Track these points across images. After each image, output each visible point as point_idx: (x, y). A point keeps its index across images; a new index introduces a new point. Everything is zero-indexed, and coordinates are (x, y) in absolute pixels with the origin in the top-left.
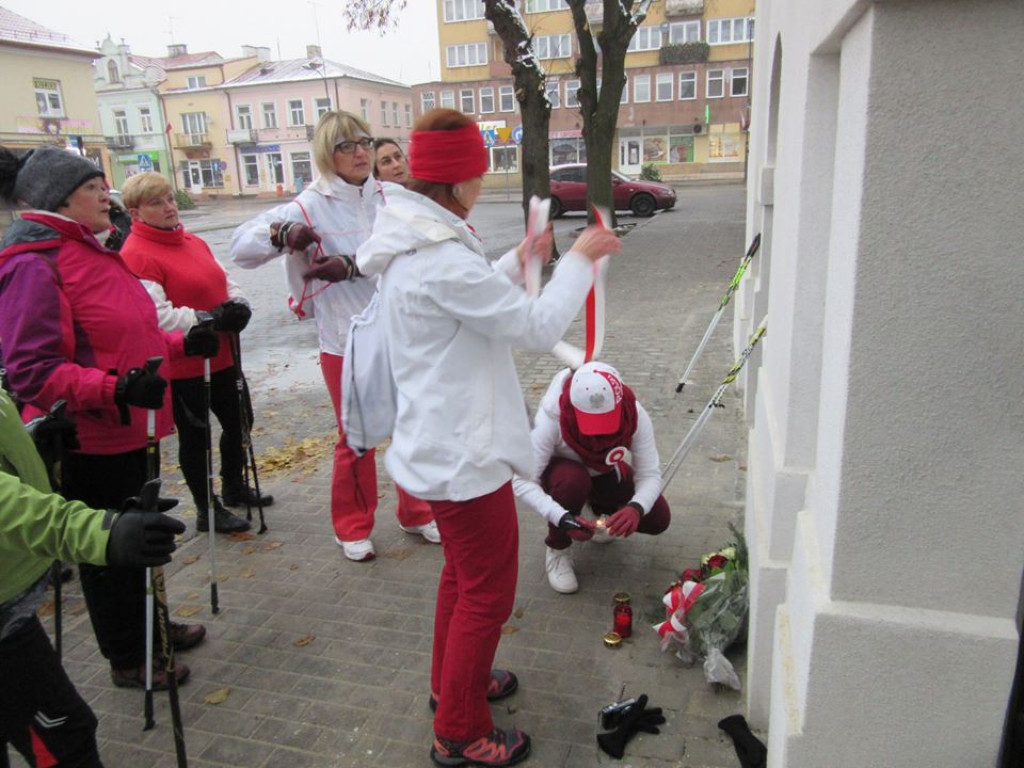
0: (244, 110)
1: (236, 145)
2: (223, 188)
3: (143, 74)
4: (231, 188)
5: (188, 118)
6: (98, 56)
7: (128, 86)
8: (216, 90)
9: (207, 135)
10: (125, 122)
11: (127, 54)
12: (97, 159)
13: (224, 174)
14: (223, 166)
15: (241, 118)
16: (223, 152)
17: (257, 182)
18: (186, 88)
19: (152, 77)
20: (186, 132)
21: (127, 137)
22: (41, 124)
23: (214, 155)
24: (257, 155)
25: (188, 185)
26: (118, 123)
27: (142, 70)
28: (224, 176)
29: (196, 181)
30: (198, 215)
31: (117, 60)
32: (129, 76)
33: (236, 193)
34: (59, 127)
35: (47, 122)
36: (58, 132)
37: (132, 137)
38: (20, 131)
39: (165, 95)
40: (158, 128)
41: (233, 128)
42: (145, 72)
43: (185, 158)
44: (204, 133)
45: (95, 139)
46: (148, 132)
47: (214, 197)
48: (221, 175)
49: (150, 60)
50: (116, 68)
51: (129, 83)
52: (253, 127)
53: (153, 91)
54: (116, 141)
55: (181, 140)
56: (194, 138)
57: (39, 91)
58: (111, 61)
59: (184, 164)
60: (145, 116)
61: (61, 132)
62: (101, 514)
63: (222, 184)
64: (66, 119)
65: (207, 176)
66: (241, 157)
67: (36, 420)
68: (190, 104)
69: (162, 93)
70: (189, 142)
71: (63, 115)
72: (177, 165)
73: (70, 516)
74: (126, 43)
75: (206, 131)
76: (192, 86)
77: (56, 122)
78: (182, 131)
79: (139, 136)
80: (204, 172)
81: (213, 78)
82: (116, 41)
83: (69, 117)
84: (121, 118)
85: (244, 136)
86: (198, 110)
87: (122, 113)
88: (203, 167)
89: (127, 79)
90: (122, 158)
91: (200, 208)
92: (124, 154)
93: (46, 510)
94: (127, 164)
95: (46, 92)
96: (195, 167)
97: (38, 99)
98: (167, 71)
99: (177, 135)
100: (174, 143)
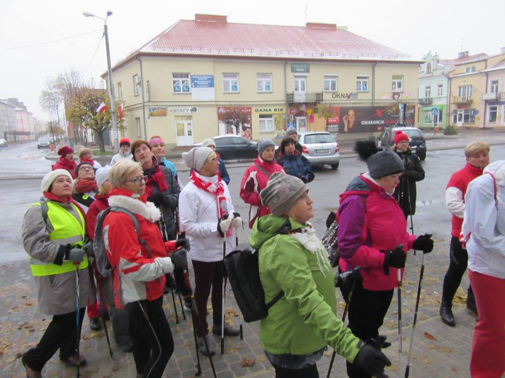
0: (495, 82)
1: (487, 102)
2: (474, 124)
3: (443, 68)
4: (479, 123)
5: (462, 88)
6: (422, 63)
7: (434, 74)
8: (481, 73)
9: (470, 97)
10: (430, 91)
11: (437, 59)
12: (413, 110)
13: (476, 116)
14: (476, 112)
15: (493, 87)
16: (478, 105)
17: (495, 121)
18: (464, 73)
19: (447, 69)
20: (460, 95)
21: (429, 99)
22: (392, 95)
23: (473, 107)
24: (498, 106)
25: (455, 121)
26: (426, 92)
27: (443, 66)
28: (476, 118)
29: (460, 120)
30: (457, 138)
31: (432, 63)
32: (436, 69)
33: (481, 126)
34: (399, 96)
35: (394, 94)
36: (398, 98)
37: (432, 99)
38: (383, 99)
39: (452, 78)
40: (445, 94)
41: (486, 92)
42: (444, 67)
43: (456, 108)
44: (469, 95)
45: (414, 101)
46: (440, 96)
47: (468, 128)
48: (474, 117)
49: (448, 61)
50: (431, 66)
51: (435, 73)
52: (499, 91)
53: (446, 76)
54: (424, 101)
55: (456, 100)
56: (464, 98)
57: (394, 81)
58: (429, 64)
59: (455, 112)
60: (440, 88)
61: (399, 98)
62: (357, 340)
63: (474, 121)
64: (403, 92)
65: (467, 117)
66: (488, 108)
67: (348, 272)
68: (465, 81)
69: (451, 76)
70: (460, 100)
71: (402, 91)
72: (452, 111)
73: (346, 335)
74: (437, 54)
75: (471, 94)
76: (467, 72)
77: (398, 94)
78: (458, 95)
79: (434, 98)
80: (465, 116)
81: (480, 67)
82: (433, 54)
83: (404, 91)
84: (428, 90)
85: (492, 96)
86: (468, 84)
87: (429, 87)
88: (465, 113)
89: (435, 71)
90: (425, 109)
91: (459, 134)
92: (427, 106)
93: (338, 327)
94: (427, 111)
95: (397, 81)
96: (460, 113)
97: (393, 85)
98: (456, 66)
99: (454, 97)
100: (452, 101)
